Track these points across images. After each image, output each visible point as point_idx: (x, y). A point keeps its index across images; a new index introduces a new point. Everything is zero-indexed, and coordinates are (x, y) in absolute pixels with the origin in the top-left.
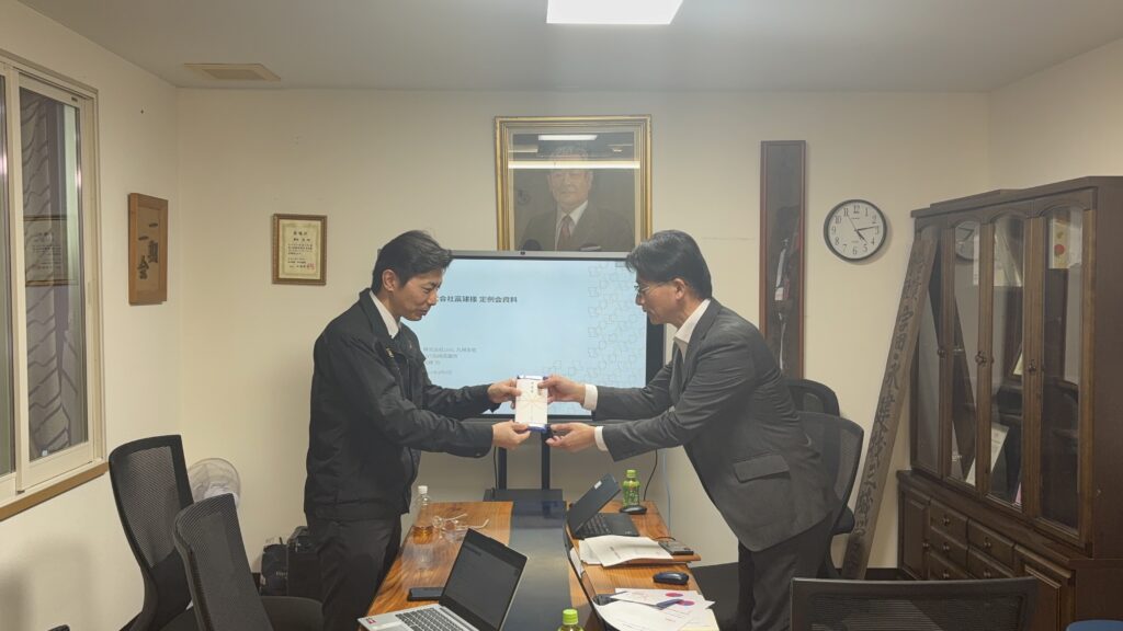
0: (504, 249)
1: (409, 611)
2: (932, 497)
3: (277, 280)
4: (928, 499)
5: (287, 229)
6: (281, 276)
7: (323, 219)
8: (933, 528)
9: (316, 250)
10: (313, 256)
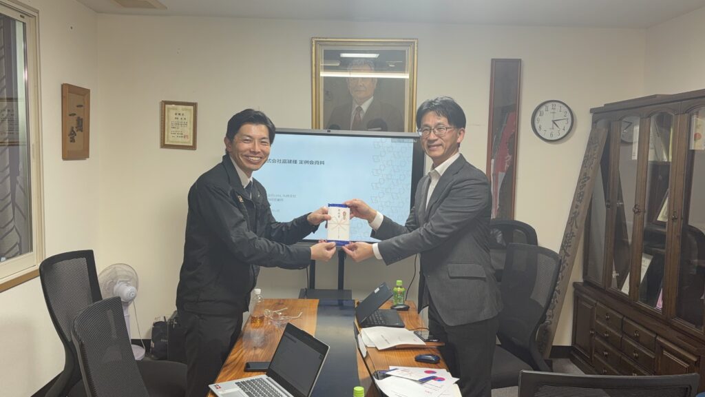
0: (316, 128)
1: (245, 380)
2: (597, 301)
3: (164, 146)
4: (595, 302)
5: (171, 111)
6: (166, 143)
7: (194, 105)
8: (598, 322)
9: (191, 125)
10: (188, 131)
